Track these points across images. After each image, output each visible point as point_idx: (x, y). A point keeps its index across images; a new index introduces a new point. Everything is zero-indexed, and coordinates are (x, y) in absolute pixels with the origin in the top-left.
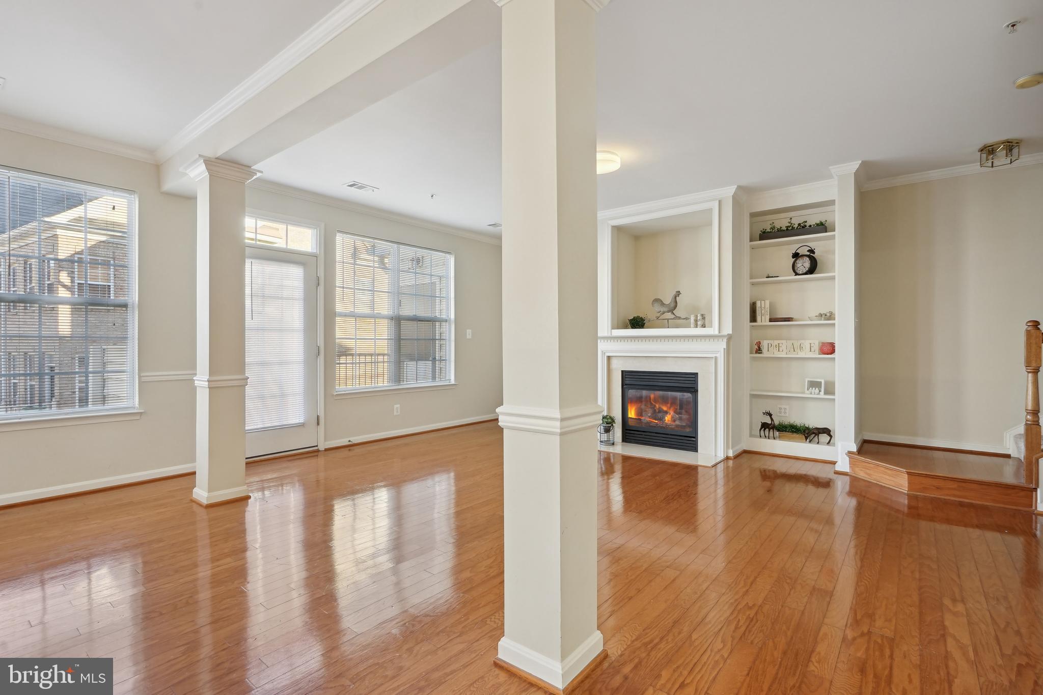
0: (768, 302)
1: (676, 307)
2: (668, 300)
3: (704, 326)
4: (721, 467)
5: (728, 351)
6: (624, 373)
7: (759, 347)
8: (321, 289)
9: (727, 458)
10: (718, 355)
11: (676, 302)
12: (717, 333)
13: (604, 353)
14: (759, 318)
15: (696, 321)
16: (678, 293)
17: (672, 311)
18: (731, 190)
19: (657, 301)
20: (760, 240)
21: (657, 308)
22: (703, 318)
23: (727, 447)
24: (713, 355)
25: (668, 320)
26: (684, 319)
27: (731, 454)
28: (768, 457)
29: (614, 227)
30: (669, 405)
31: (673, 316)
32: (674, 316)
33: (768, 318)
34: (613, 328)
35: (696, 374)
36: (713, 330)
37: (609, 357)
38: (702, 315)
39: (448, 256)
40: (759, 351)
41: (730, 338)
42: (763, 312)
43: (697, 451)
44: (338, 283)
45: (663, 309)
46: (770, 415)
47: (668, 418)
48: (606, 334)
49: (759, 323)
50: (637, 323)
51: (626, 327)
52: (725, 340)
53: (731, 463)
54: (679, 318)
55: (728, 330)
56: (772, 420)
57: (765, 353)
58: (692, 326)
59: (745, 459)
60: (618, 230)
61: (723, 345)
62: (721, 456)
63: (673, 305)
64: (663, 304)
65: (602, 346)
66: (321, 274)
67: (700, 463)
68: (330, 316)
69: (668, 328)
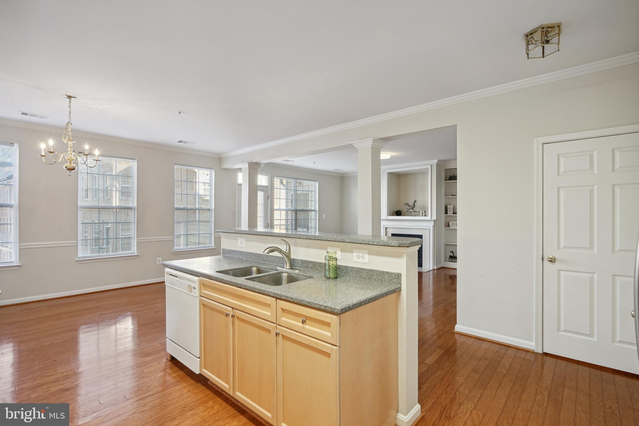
0: (452, 206)
1: (414, 207)
3: (425, 216)
4: (431, 272)
5: (434, 226)
6: (393, 234)
7: (449, 225)
8: (269, 200)
9: (434, 269)
10: (430, 228)
11: (415, 205)
12: (430, 219)
13: (384, 226)
14: (448, 212)
15: (422, 213)
16: (415, 201)
17: (413, 209)
18: (435, 161)
19: (407, 204)
20: (449, 180)
21: (407, 207)
22: (425, 212)
23: (434, 265)
24: (429, 228)
25: (411, 212)
26: (418, 212)
27: (435, 268)
28: (452, 270)
29: (388, 173)
31: (413, 211)
33: (452, 212)
34: (388, 216)
35: (422, 235)
36: (428, 218)
37: (386, 228)
38: (425, 211)
39: (315, 182)
40: (449, 226)
41: (435, 221)
42: (450, 210)
43: (422, 267)
44: (275, 197)
45: (409, 208)
46: (453, 252)
48: (385, 218)
49: (448, 214)
50: (398, 213)
51: (393, 215)
52: (433, 222)
53: (435, 271)
55: (434, 218)
56: (453, 254)
57: (451, 227)
58: (421, 215)
59: (442, 270)
60: (390, 174)
61: (432, 224)
62: (431, 268)
63: (413, 206)
64: (409, 206)
65: (383, 223)
66: (269, 194)
67: (423, 271)
68: (272, 210)
69: (411, 216)
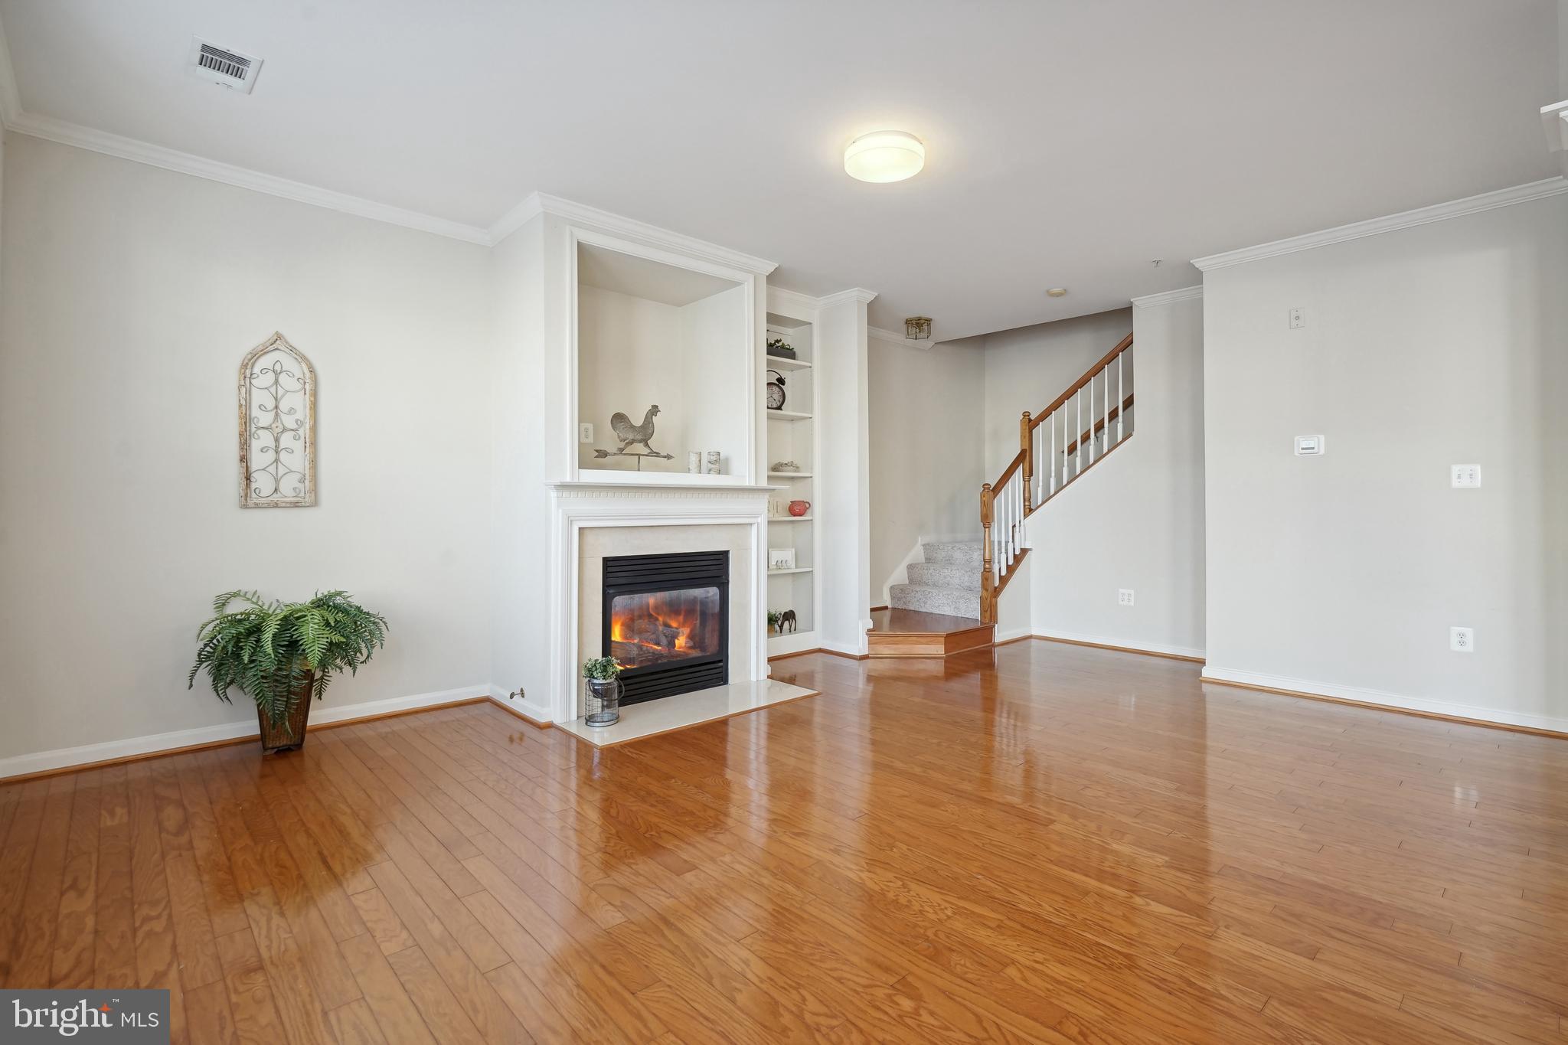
1: (651, 433)
2: (638, 420)
6: (607, 561)
10: (759, 520)
11: (652, 425)
12: (753, 484)
13: (573, 521)
16: (656, 410)
17: (645, 442)
19: (619, 419)
21: (621, 431)
22: (719, 458)
24: (753, 521)
25: (639, 455)
26: (665, 457)
29: (577, 246)
30: (681, 618)
31: (646, 451)
32: (649, 451)
34: (578, 468)
35: (726, 553)
37: (581, 529)
43: (727, 683)
45: (630, 435)
47: (681, 642)
48: (570, 480)
54: (657, 455)
61: (761, 504)
63: (646, 430)
64: (629, 426)
69: (639, 470)
